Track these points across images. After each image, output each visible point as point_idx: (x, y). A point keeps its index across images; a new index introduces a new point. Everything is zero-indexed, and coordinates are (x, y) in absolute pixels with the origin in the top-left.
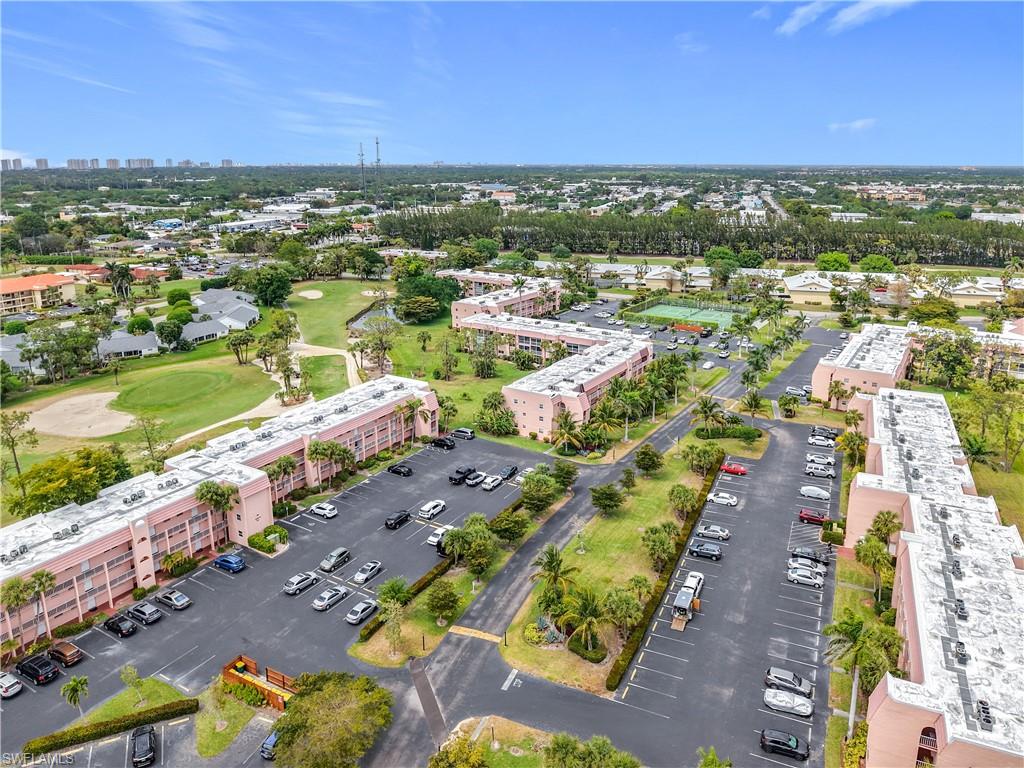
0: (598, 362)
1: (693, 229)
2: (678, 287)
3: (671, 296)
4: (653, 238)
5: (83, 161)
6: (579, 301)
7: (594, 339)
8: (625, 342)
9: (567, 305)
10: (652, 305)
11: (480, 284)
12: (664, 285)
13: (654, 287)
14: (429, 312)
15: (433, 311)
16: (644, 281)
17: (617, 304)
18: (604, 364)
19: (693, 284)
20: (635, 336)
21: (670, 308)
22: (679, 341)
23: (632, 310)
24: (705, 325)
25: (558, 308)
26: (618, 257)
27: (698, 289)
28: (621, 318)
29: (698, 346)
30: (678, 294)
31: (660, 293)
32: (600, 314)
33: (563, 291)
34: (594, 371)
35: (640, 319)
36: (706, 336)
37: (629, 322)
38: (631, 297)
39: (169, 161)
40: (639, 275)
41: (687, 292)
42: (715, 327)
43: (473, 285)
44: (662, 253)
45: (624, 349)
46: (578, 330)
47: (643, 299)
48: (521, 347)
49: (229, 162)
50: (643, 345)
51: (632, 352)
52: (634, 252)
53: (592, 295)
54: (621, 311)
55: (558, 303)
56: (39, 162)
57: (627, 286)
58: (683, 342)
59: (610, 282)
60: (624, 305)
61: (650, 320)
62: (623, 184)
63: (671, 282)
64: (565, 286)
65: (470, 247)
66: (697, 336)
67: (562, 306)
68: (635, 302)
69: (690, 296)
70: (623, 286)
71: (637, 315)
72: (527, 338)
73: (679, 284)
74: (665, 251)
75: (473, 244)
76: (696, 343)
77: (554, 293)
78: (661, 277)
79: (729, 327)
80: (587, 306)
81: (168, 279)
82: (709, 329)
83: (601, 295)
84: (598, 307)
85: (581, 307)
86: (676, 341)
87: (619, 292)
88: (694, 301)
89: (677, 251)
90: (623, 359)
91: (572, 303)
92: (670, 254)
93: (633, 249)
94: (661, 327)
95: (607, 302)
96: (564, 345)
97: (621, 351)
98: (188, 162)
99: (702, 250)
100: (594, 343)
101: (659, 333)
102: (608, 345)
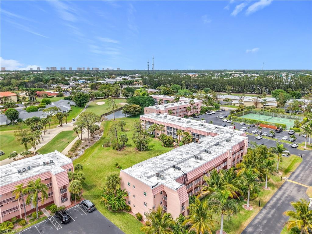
0: (206, 151)
1: (266, 82)
2: (260, 106)
3: (256, 109)
4: (247, 86)
5: (81, 68)
6: (210, 109)
7: (209, 131)
8: (229, 135)
9: (203, 111)
10: (247, 113)
11: (166, 101)
12: (252, 104)
13: (248, 105)
14: (136, 111)
15: (138, 111)
16: (242, 103)
17: (229, 112)
18: (210, 153)
19: (267, 104)
20: (235, 131)
21: (256, 115)
22: (263, 134)
23: (236, 115)
24: (278, 125)
25: (199, 113)
26: (232, 94)
27: (270, 107)
28: (230, 118)
29: (275, 138)
30: (260, 109)
31: (251, 108)
32: (220, 117)
33: (203, 105)
34: (201, 159)
35: (240, 120)
36: (279, 132)
37: (234, 121)
38: (236, 109)
39: (103, 68)
40: (241, 100)
41: (265, 108)
42: (285, 127)
43: (163, 101)
44: (251, 93)
45: (228, 141)
46: (201, 125)
47: (242, 110)
48: (168, 133)
49: (119, 69)
50: (241, 138)
51: (233, 143)
52: (239, 92)
53: (217, 107)
54: (230, 115)
55: (199, 110)
56: (70, 68)
57: (234, 104)
58: (266, 135)
59: (226, 103)
60: (232, 112)
61: (245, 121)
62: (236, 73)
63: (256, 103)
64: (204, 103)
65: (169, 88)
66: (274, 131)
67: (201, 112)
68: (238, 111)
69: (266, 110)
70: (233, 104)
71: (238, 118)
72: (171, 128)
73: (260, 104)
74: (252, 91)
75: (171, 86)
76: (274, 136)
77: (198, 105)
78: (251, 101)
79: (292, 127)
80: (214, 112)
81: (57, 96)
82: (281, 127)
83: (221, 107)
84: (219, 113)
85: (211, 113)
86: (261, 134)
87: (230, 107)
88: (269, 113)
89: (258, 92)
90: (226, 149)
91: (207, 111)
92: (255, 93)
93: (238, 91)
94: (252, 125)
95: (224, 111)
96: (191, 134)
97: (225, 142)
98: (108, 69)
99: (270, 91)
100: (209, 134)
101: (250, 128)
102: (217, 136)
